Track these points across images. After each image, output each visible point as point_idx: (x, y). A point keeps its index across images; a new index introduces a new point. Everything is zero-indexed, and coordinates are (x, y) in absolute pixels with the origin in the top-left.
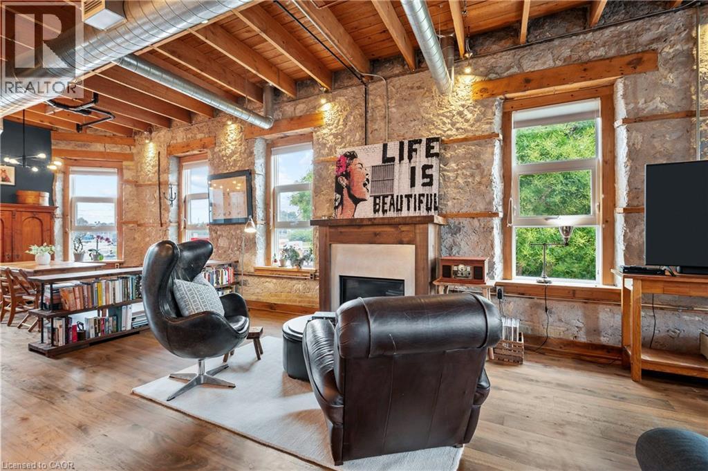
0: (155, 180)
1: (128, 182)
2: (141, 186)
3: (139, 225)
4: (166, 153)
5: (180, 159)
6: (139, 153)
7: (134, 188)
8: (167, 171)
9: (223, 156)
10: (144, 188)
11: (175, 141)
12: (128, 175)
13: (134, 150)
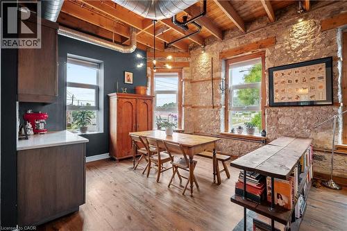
0: (208, 76)
1: (186, 80)
2: (194, 82)
3: (193, 107)
4: (218, 57)
5: (226, 61)
6: (193, 61)
7: (190, 84)
8: (219, 70)
9: (286, 50)
10: (197, 83)
11: (227, 49)
12: (185, 76)
13: (190, 60)
